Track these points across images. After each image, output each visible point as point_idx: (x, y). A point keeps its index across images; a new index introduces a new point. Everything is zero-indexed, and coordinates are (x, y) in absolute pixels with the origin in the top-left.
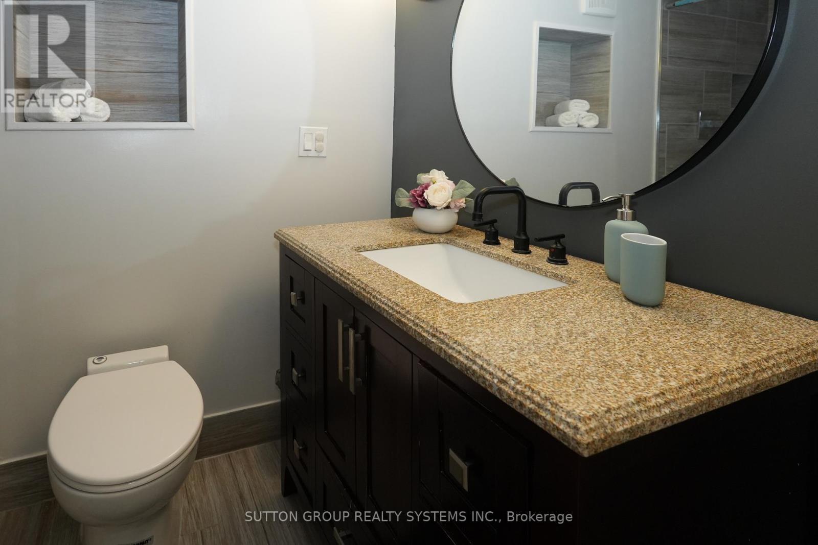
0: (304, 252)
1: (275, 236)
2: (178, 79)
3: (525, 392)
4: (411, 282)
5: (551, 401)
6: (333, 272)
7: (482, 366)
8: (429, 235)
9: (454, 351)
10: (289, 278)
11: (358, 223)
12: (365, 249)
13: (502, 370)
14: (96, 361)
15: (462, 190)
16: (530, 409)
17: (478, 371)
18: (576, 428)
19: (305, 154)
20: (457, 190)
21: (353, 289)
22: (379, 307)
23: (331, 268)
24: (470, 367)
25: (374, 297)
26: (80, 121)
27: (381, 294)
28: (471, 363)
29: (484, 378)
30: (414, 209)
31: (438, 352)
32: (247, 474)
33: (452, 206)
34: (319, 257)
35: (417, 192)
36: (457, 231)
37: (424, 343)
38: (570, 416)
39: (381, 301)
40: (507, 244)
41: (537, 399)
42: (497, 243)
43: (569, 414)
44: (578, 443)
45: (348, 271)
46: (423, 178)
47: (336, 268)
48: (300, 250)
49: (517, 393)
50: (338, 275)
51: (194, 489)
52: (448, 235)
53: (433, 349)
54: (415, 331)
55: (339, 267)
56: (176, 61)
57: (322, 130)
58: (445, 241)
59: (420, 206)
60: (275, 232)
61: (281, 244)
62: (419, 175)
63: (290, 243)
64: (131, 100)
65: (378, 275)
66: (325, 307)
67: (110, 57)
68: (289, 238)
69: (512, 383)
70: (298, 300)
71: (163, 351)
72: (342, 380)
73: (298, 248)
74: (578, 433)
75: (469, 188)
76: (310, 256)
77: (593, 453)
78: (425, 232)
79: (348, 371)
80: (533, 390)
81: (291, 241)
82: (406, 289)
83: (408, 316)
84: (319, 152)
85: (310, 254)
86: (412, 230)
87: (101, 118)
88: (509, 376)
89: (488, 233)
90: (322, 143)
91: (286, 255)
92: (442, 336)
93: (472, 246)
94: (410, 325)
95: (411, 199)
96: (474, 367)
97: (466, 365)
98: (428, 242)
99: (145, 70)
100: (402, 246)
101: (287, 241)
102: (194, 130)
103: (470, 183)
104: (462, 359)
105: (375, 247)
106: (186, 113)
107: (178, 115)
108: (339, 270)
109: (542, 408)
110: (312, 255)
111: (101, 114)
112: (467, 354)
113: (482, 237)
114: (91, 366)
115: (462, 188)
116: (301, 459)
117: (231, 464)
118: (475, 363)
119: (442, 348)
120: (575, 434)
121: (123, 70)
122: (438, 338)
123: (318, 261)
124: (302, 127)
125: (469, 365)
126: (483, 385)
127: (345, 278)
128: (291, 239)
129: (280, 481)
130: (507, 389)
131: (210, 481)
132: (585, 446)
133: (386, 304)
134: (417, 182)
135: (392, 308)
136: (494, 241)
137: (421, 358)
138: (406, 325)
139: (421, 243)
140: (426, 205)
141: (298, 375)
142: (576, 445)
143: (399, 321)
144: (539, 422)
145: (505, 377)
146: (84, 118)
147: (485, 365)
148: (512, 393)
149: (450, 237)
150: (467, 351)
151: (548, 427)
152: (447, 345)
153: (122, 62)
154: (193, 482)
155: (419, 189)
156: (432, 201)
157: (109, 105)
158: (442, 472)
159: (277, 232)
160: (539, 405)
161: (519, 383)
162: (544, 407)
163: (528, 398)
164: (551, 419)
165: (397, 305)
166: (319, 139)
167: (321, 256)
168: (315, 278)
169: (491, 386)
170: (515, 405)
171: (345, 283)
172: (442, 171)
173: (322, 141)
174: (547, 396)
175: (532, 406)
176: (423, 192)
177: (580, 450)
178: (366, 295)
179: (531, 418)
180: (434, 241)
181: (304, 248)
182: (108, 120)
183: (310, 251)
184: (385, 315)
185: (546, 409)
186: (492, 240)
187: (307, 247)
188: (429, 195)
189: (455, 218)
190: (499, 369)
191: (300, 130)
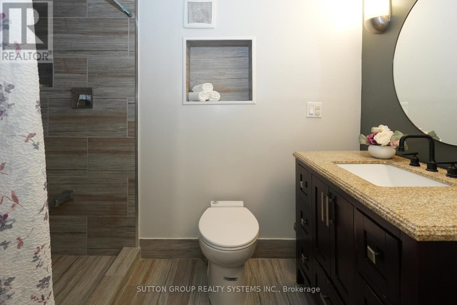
0: (306, 162)
1: (294, 155)
2: (248, 81)
3: (396, 217)
4: (357, 177)
5: (407, 220)
6: (319, 170)
7: (380, 207)
8: (377, 159)
9: (369, 202)
10: (300, 175)
11: (338, 151)
12: (338, 163)
13: (389, 209)
14: (214, 203)
15: (397, 136)
16: (398, 223)
17: (378, 209)
18: (415, 229)
19: (310, 116)
20: (394, 136)
21: (328, 177)
22: (339, 185)
23: (319, 169)
24: (375, 208)
25: (337, 180)
26: (208, 101)
27: (340, 179)
28: (376, 206)
29: (380, 212)
30: (369, 145)
31: (362, 203)
32: (279, 270)
33: (391, 144)
34: (313, 164)
35: (370, 136)
36: (395, 159)
37: (357, 199)
38: (413, 225)
39: (340, 182)
40: (424, 166)
41: (401, 219)
42: (418, 165)
43: (413, 224)
44: (415, 235)
45: (326, 170)
46: (375, 129)
47: (321, 169)
48: (305, 161)
49: (393, 217)
50: (322, 172)
51: (254, 270)
52: (389, 160)
53: (360, 201)
54: (354, 194)
55: (322, 168)
56: (248, 73)
57: (319, 104)
58: (386, 163)
59: (372, 144)
60: (293, 153)
61: (296, 159)
62: (372, 128)
63: (300, 158)
64: (228, 91)
65: (341, 173)
66: (316, 188)
67: (220, 73)
68: (300, 155)
69: (392, 213)
70: (304, 185)
71: (241, 203)
72: (323, 221)
73: (304, 160)
74: (415, 231)
75: (401, 135)
76: (309, 164)
77: (422, 240)
78: (375, 158)
79: (326, 217)
80: (400, 216)
81: (301, 157)
82: (354, 179)
83: (351, 188)
84: (317, 115)
85: (309, 163)
86: (368, 157)
87: (216, 99)
88: (391, 211)
89: (412, 160)
90: (319, 111)
91: (298, 164)
92: (365, 196)
93: (402, 166)
94: (352, 192)
95: (367, 140)
96: (377, 208)
97: (373, 207)
98: (376, 163)
99: (234, 78)
100: (360, 163)
101: (299, 157)
102: (255, 104)
103: (401, 132)
104: (372, 205)
105: (344, 163)
106: (252, 97)
107: (248, 97)
108: (322, 169)
109: (402, 223)
110: (310, 163)
111: (217, 98)
112: (375, 203)
113: (409, 162)
114: (212, 204)
115: (397, 135)
116: (305, 264)
117: (272, 264)
118: (377, 206)
119: (364, 201)
120: (414, 232)
121: (225, 78)
122: (363, 197)
123: (313, 166)
124: (308, 102)
125: (375, 207)
126: (380, 215)
127: (325, 173)
128: (301, 156)
129: (296, 277)
130: (389, 216)
131: (261, 268)
132: (417, 236)
133: (342, 183)
134: (372, 131)
135: (345, 185)
136: (416, 164)
137: (357, 207)
138: (350, 192)
139: (372, 163)
140: (375, 143)
141: (304, 221)
142: (414, 236)
143: (347, 190)
144: (401, 228)
145: (389, 211)
146: (210, 99)
147: (382, 207)
148: (391, 217)
149: (390, 161)
150: (375, 202)
151: (404, 230)
152: (367, 199)
153: (226, 75)
154: (254, 267)
155: (372, 135)
156: (378, 142)
157: (220, 93)
158: (366, 259)
159: (294, 153)
160: (401, 222)
161: (395, 213)
162: (403, 222)
163: (398, 219)
164: (405, 226)
165: (347, 184)
166: (317, 109)
167: (314, 164)
168: (312, 174)
169: (383, 215)
170: (392, 222)
171: (324, 175)
172: (386, 126)
173: (319, 109)
174: (406, 218)
175: (399, 222)
176: (374, 136)
177: (415, 237)
178: (333, 179)
179: (398, 227)
180: (379, 163)
181: (307, 160)
182: (220, 100)
183: (309, 161)
184: (341, 188)
185: (404, 223)
186: (415, 163)
187: (308, 160)
188: (377, 138)
189: (394, 151)
190: (387, 208)
191: (307, 105)
